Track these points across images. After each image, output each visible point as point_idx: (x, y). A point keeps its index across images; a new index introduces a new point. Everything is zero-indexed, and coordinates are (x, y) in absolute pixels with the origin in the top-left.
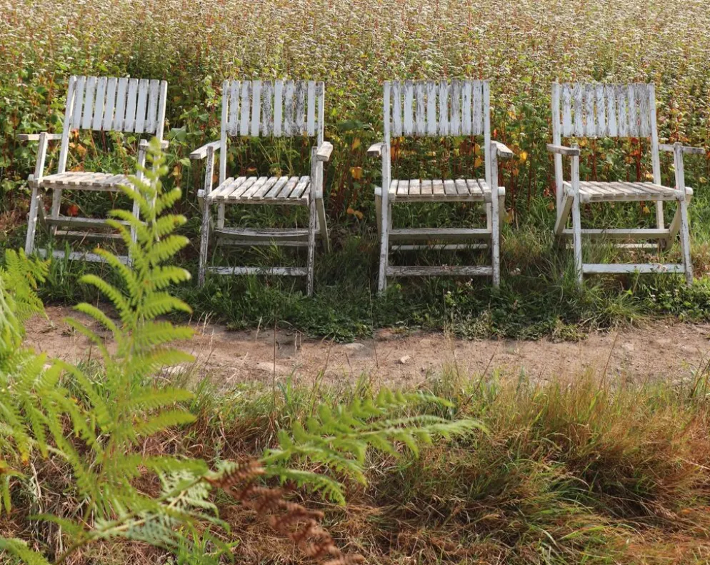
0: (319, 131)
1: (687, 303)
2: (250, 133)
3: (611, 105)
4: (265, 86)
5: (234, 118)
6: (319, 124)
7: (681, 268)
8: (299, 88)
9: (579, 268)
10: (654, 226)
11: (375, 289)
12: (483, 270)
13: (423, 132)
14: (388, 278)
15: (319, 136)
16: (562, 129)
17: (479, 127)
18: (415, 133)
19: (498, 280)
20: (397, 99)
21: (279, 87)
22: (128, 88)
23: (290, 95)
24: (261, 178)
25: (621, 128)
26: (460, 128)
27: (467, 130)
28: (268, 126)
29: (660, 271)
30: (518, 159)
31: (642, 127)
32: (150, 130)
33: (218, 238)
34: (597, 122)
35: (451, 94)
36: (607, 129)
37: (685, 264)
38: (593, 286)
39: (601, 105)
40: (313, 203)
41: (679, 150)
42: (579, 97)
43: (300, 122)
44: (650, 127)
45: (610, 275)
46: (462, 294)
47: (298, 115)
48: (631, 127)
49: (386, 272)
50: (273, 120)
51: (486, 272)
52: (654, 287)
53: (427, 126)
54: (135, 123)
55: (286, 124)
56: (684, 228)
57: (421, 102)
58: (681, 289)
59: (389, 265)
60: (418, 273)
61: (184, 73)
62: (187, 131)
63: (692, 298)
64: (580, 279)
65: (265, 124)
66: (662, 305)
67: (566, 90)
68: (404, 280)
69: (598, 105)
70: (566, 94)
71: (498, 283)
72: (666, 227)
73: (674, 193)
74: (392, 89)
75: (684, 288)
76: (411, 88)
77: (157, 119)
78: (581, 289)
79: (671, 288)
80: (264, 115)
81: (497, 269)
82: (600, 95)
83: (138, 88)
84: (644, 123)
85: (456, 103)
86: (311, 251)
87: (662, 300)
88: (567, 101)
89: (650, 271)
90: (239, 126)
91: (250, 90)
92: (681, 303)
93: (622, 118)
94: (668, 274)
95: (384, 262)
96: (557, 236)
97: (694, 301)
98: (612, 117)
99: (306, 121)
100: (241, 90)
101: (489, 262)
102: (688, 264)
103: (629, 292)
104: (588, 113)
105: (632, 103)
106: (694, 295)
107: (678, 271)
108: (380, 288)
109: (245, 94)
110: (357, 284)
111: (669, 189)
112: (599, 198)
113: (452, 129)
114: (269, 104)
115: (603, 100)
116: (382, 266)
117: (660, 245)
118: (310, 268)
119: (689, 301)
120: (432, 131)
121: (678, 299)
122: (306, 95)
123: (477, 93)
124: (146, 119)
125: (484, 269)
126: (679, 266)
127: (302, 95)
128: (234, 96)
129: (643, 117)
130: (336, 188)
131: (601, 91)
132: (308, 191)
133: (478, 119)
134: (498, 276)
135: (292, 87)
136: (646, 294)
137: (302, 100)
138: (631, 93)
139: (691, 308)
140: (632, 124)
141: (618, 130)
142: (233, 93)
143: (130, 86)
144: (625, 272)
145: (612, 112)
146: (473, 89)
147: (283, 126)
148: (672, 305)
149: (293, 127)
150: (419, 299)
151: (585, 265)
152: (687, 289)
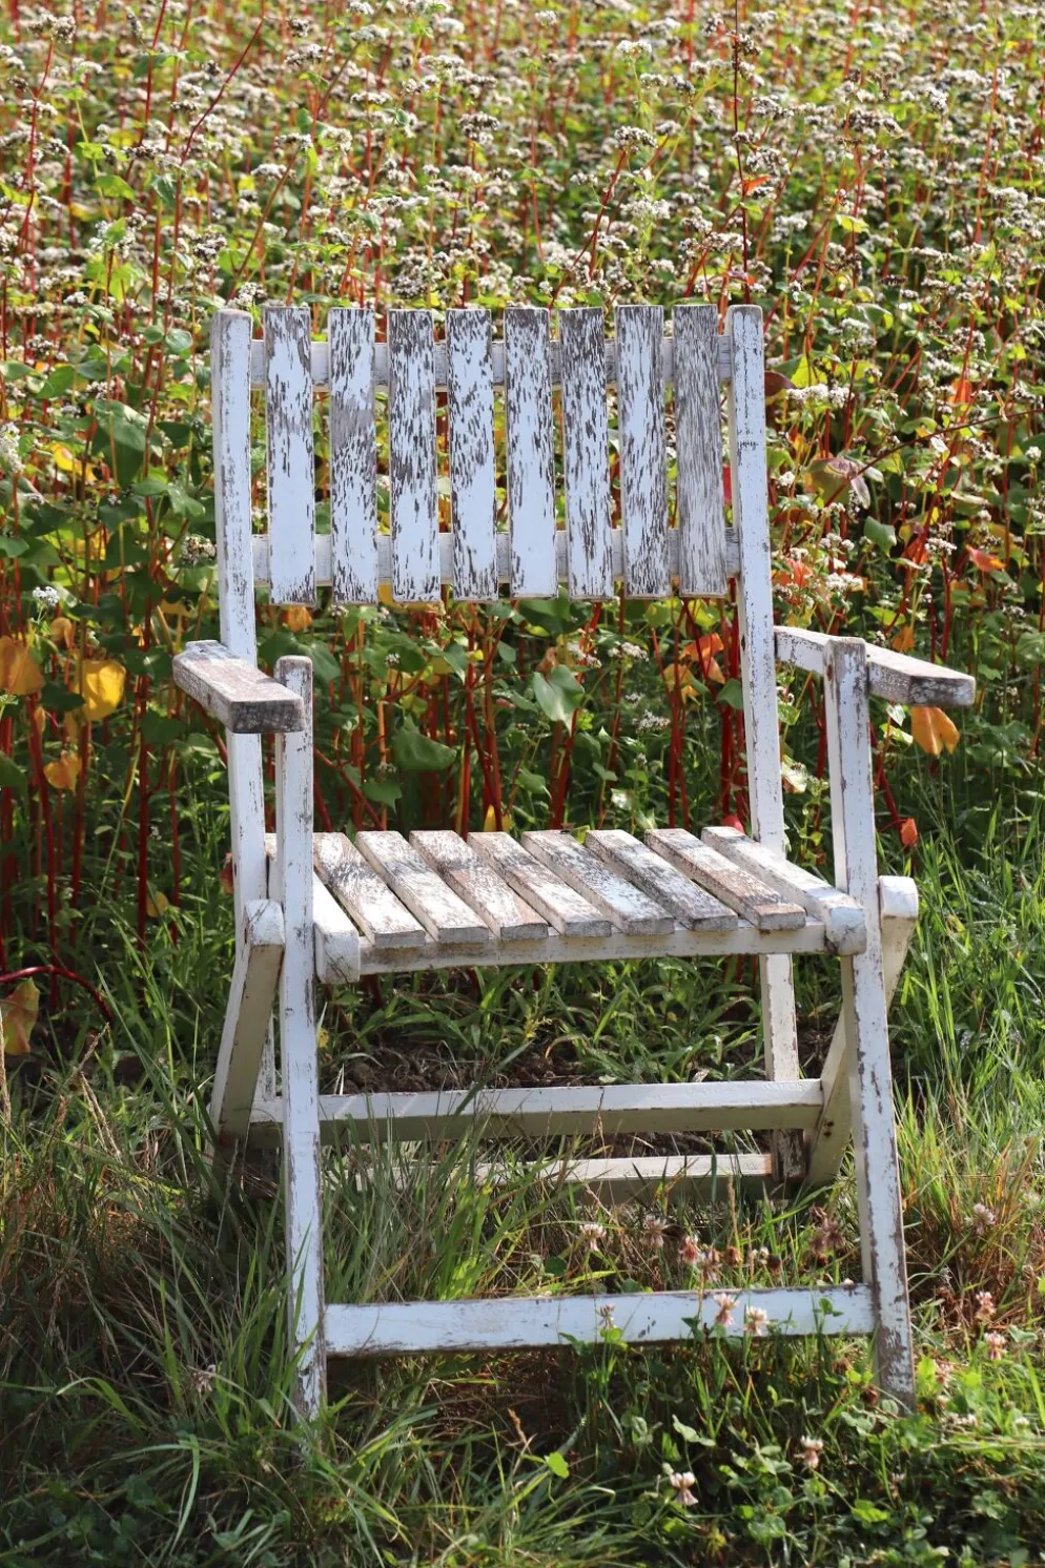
1: (868, 1512)
3: (526, 425)
7: (851, 1311)
9: (306, 1328)
10: (748, 1062)
16: (264, 559)
25: (577, 549)
30: (79, 701)
31: (694, 538)
34: (449, 522)
36: (507, 556)
37: (875, 1289)
39: (474, 423)
41: (848, 681)
42: (358, 385)
44: (733, 534)
45: (476, 1358)
48: (634, 542)
52: (697, 1425)
56: (869, 1098)
63: (895, 1480)
64: (312, 1391)
66: (736, 1525)
67: (285, 349)
69: (459, 428)
70: (285, 367)
72: (812, 1069)
73: (811, 909)
75: (861, 1428)
78: (307, 1455)
79: (788, 1431)
82: (470, 371)
84: (703, 515)
87: (738, 1497)
88: (292, 408)
89: (684, 1332)
93: (587, 489)
94: (777, 1343)
96: (222, 1142)
97: (905, 1492)
98: (534, 488)
102: (891, 1285)
103: (557, 1462)
104: (404, 472)
105: (640, 415)
106: (911, 1463)
107: (832, 1326)
111: (801, 879)
112: (417, 953)
115: (487, 399)
117: (778, 1164)
119: (882, 1497)
121: (818, 1489)
126: (840, 1299)
129: (698, 489)
131: (478, 347)
138: (636, 361)
139: (892, 1537)
140: (638, 524)
141: (564, 559)
145: (529, 461)
151: (334, 1312)
152: (879, 1427)
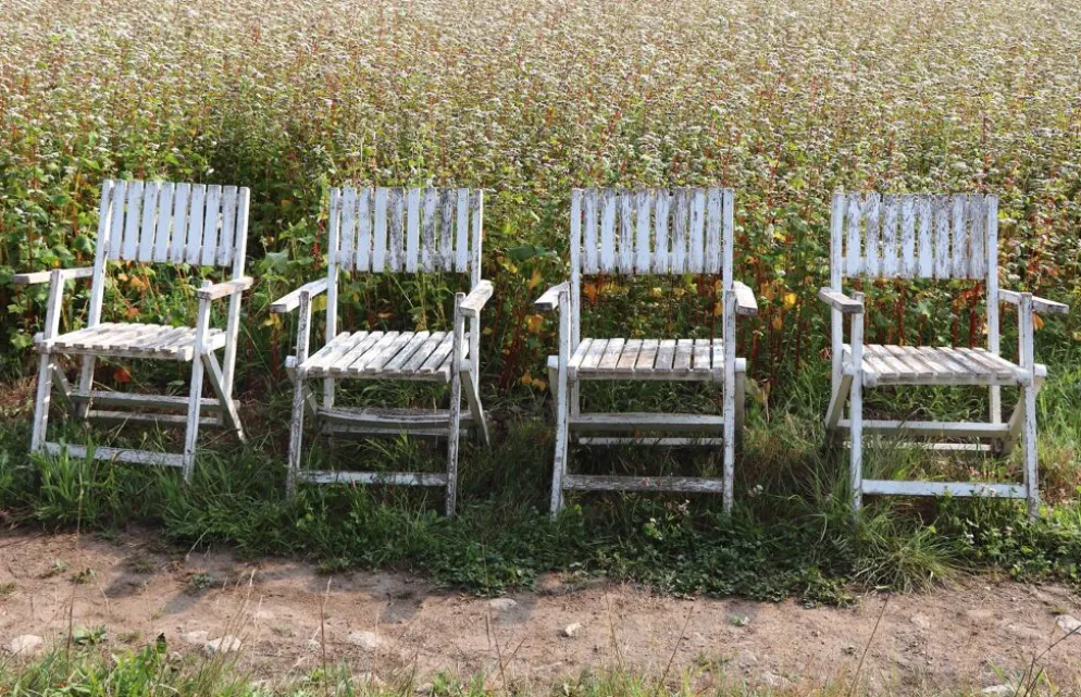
0: (474, 264)
1: (1025, 549)
2: (371, 266)
3: (924, 227)
4: (394, 195)
5: (348, 244)
6: (474, 253)
7: (1020, 491)
8: (444, 200)
9: (856, 485)
10: (987, 418)
11: (545, 509)
12: (708, 485)
13: (630, 267)
14: (566, 492)
15: (474, 271)
16: (845, 264)
17: (715, 260)
18: (617, 269)
19: (730, 501)
20: (591, 216)
21: (414, 196)
22: (190, 198)
23: (430, 209)
24: (389, 333)
25: (938, 264)
26: (686, 261)
27: (697, 265)
28: (398, 256)
29: (985, 494)
30: (782, 303)
31: (974, 262)
32: (225, 262)
33: (324, 423)
34: (900, 254)
35: (674, 208)
36: (917, 265)
37: (1028, 485)
38: (879, 513)
39: (909, 227)
40: (457, 378)
41: (1026, 306)
42: (874, 215)
43: (446, 251)
44: (986, 262)
45: (905, 497)
46: (675, 522)
47: (443, 241)
48: (956, 262)
49: (562, 483)
50: (405, 249)
51: (713, 488)
52: (974, 521)
53: (635, 258)
54: (201, 252)
55: (425, 253)
56: (1028, 429)
57: (627, 221)
58: (1018, 526)
59: (568, 473)
60: (610, 487)
61: (296, 165)
62: (291, 257)
63: (1034, 541)
64: (858, 503)
65: (393, 254)
66: (985, 550)
67: (853, 203)
68: (588, 497)
69: (904, 227)
70: (853, 209)
71: (730, 506)
72: (1005, 419)
73: (1014, 373)
74: (583, 201)
75: (1024, 525)
76: (613, 200)
77: (234, 245)
78: (857, 519)
79: (1001, 524)
80: (392, 240)
81: (729, 483)
82: (908, 211)
83: (206, 198)
84: (977, 256)
85: (680, 223)
86: (454, 449)
87: (986, 542)
88: (855, 221)
89: (970, 494)
90: (354, 256)
91: (371, 202)
92: (1017, 547)
93: (942, 247)
94: (998, 499)
95: (560, 467)
96: (828, 431)
97: (1037, 544)
98: (926, 246)
99: (454, 249)
100: (357, 201)
101: (719, 473)
102: (1033, 484)
103: (932, 529)
104: (888, 240)
105: (959, 225)
106: (1039, 536)
107: (1014, 495)
108: (554, 508)
109: (364, 208)
110: (519, 500)
111: (1008, 364)
112: (892, 379)
113: (674, 263)
114: (399, 225)
115: (913, 219)
116: (557, 474)
117: (993, 448)
118: (450, 475)
119: (1029, 545)
120: (644, 265)
121: (1010, 542)
122: (455, 210)
123: (714, 208)
124: (218, 245)
125: (709, 483)
126: (1017, 487)
127: (449, 210)
128: (347, 210)
129: (975, 247)
130: (510, 343)
131: (910, 204)
132: (450, 359)
133: (714, 248)
134: (730, 494)
135: (435, 197)
136: (960, 531)
137: (448, 218)
138: (958, 208)
139: (1033, 557)
140: (957, 257)
141: (934, 267)
142: (346, 205)
143: (194, 195)
144: (929, 493)
145: (925, 238)
146: (707, 201)
147: (420, 256)
148: (1002, 550)
149: (436, 258)
150: (610, 526)
151: (865, 481)
152: (1028, 525)
